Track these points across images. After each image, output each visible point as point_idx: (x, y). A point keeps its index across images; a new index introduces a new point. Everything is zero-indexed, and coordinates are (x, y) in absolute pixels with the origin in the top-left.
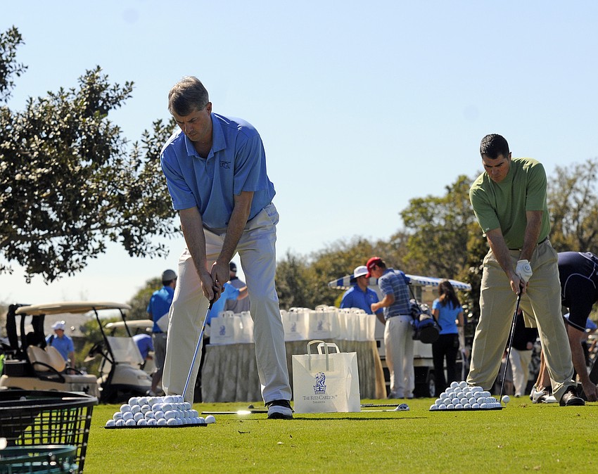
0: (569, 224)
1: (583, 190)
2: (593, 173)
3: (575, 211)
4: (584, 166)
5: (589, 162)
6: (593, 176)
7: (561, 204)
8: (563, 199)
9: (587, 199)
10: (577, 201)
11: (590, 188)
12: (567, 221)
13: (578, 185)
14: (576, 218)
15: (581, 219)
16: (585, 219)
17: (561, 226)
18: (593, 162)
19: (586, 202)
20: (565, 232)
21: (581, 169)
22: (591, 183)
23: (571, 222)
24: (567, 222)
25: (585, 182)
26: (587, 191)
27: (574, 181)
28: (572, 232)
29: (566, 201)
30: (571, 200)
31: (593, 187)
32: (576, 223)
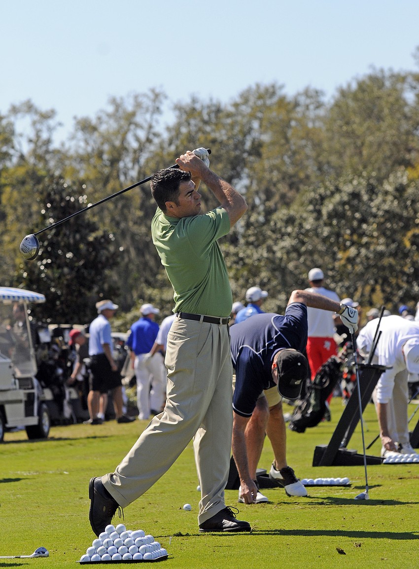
0: (128, 169)
1: (146, 126)
2: (157, 104)
3: (135, 151)
4: (145, 95)
5: (153, 91)
6: (158, 108)
7: (117, 143)
8: (120, 137)
9: (151, 136)
10: (137, 139)
11: (154, 124)
12: (125, 164)
13: (139, 119)
14: (136, 161)
15: (142, 160)
16: (147, 161)
17: (118, 172)
18: (158, 91)
19: (149, 140)
20: (122, 178)
21: (140, 99)
22: (156, 116)
23: (130, 165)
24: (125, 167)
25: (148, 116)
26: (150, 127)
27: (133, 114)
28: (132, 178)
29: (124, 140)
30: (130, 138)
31: (157, 122)
32: (137, 167)
